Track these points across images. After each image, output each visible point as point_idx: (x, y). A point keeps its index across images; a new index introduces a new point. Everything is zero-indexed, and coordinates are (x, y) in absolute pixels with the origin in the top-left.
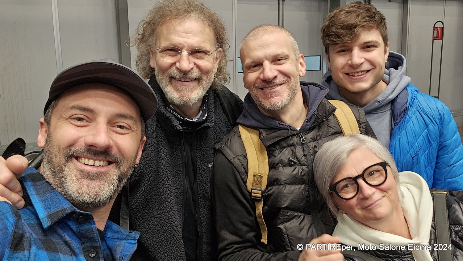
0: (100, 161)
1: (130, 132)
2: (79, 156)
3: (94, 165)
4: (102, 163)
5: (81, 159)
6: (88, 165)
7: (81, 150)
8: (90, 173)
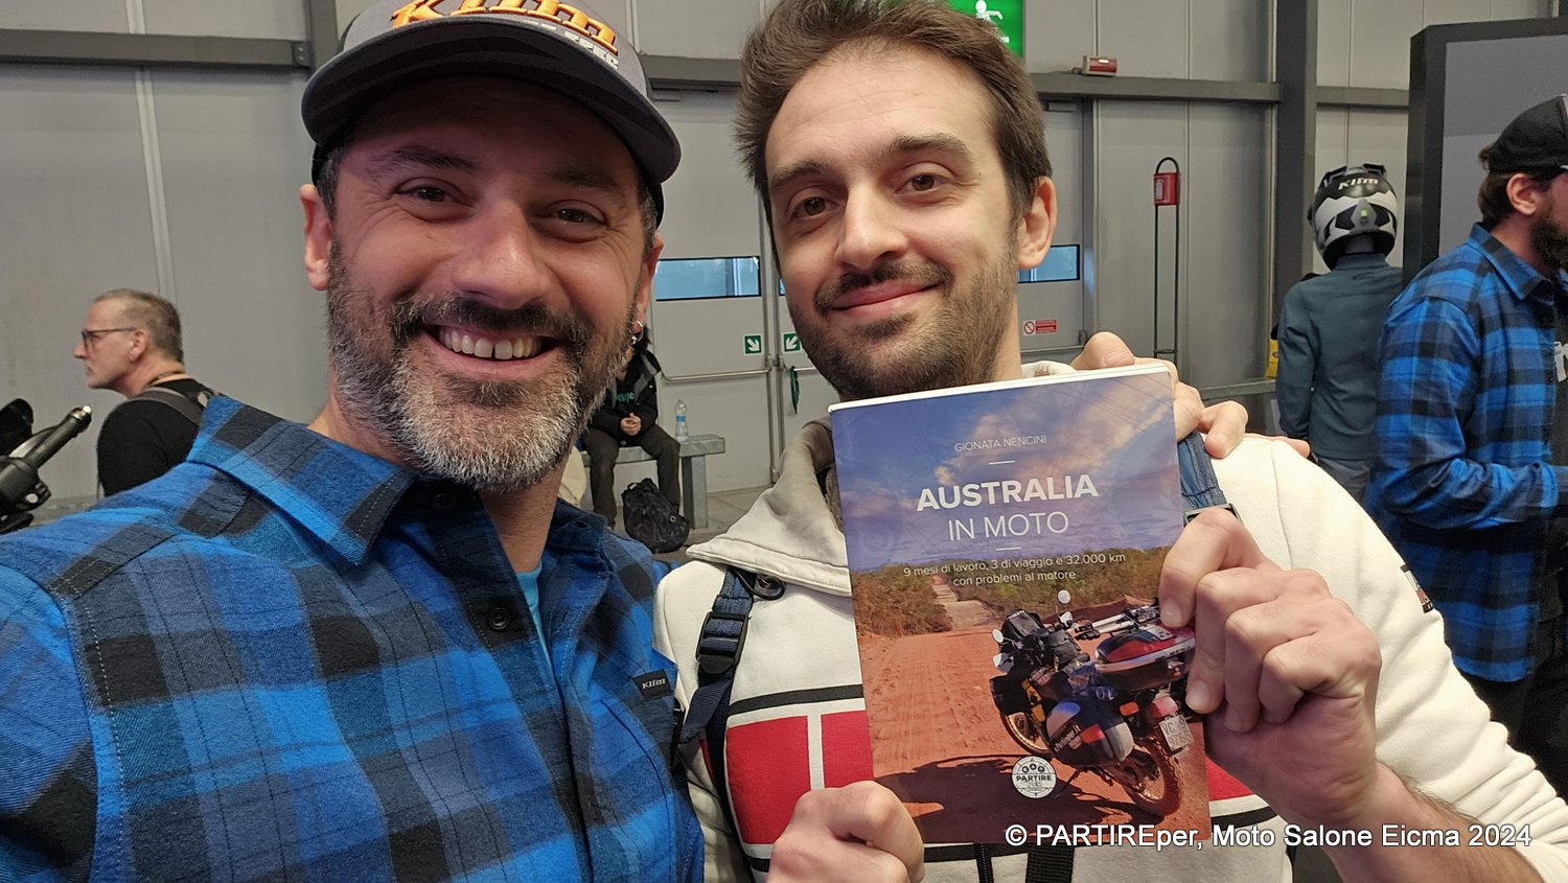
0: (513, 342)
2: (438, 323)
3: (493, 359)
4: (519, 350)
5: (447, 336)
6: (472, 356)
7: (443, 302)
8: (481, 385)
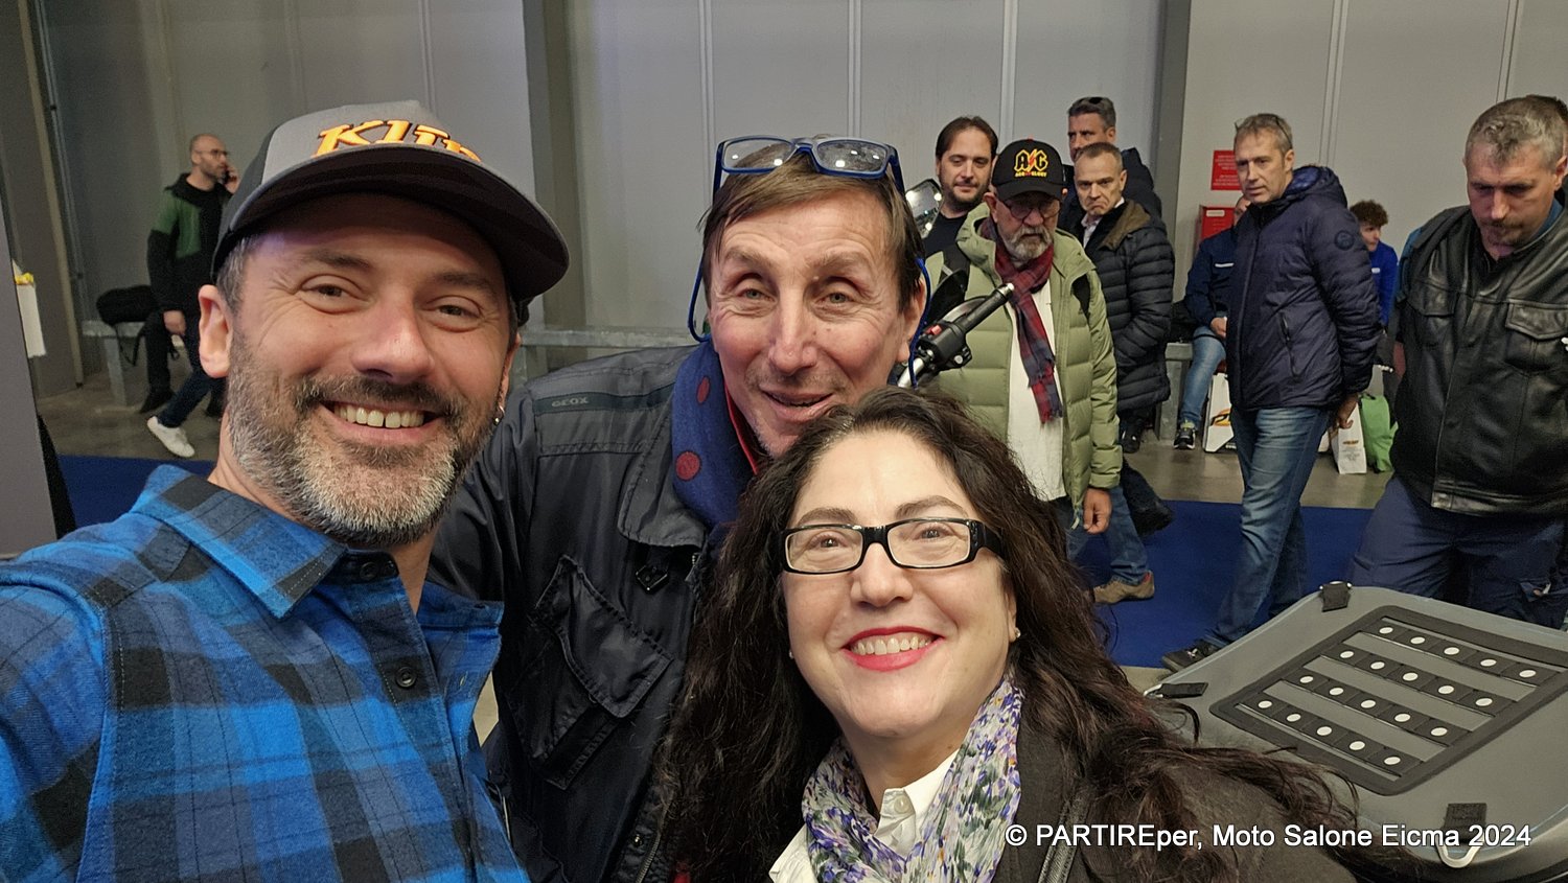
1: (479, 324)
3: (384, 427)
4: (406, 419)
5: (344, 410)
7: (343, 382)
